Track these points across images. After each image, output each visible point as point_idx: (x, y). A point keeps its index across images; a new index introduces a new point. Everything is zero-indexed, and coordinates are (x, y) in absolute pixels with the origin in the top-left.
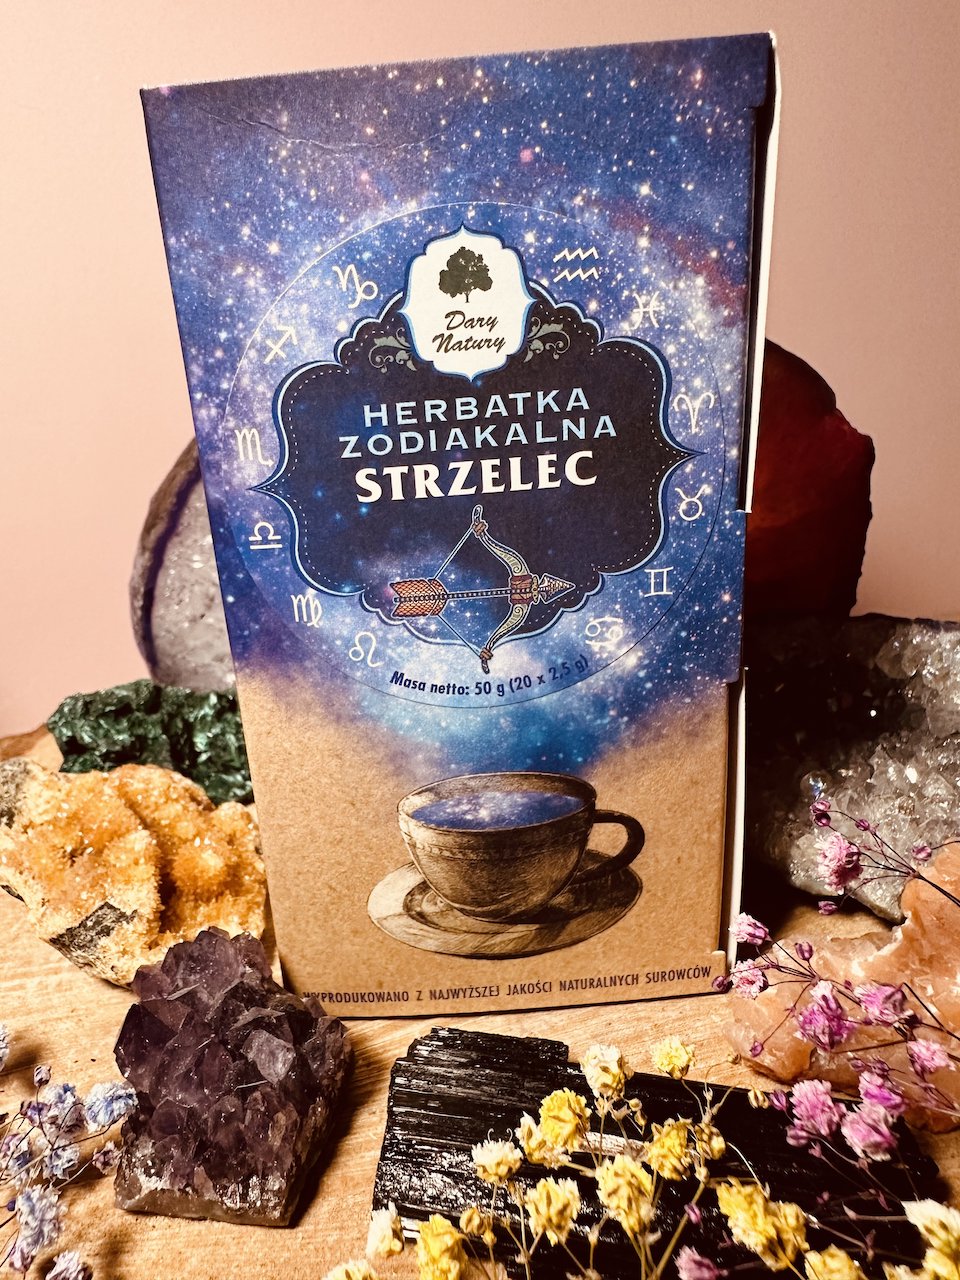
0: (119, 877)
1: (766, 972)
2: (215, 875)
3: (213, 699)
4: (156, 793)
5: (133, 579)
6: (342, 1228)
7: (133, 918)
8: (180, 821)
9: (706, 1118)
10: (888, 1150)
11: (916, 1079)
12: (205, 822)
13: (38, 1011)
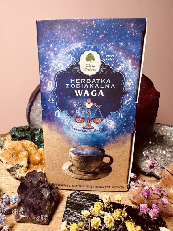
0: (21, 159)
1: (136, 184)
2: (38, 161)
3: (39, 130)
4: (28, 145)
5: (27, 107)
6: (56, 226)
7: (22, 167)
8: (32, 150)
9: (124, 210)
10: (157, 217)
11: (163, 205)
12: (37, 151)
13: (4, 183)
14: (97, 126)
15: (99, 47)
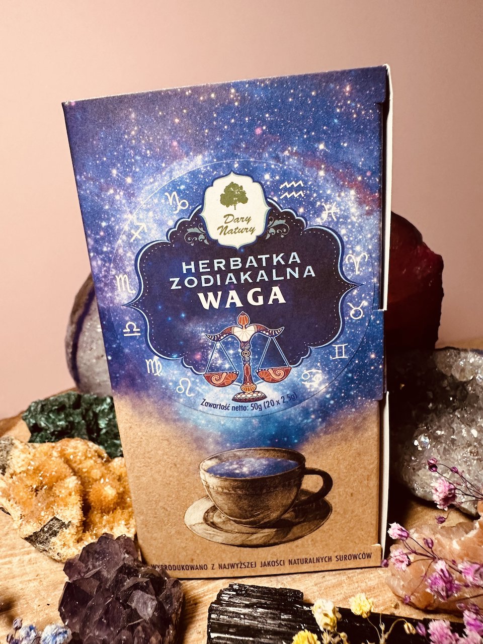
0: (61, 503)
2: (112, 499)
3: (109, 400)
4: (80, 454)
5: (66, 337)
7: (69, 525)
8: (93, 469)
9: (382, 641)
12: (106, 469)
13: (19, 576)
14: (275, 389)
15: (255, 162)
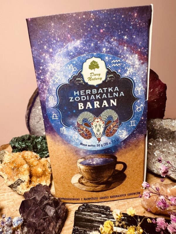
0: (22, 173)
2: (40, 173)
3: (41, 137)
4: (29, 156)
8: (34, 162)
12: (39, 162)
13: (7, 200)
